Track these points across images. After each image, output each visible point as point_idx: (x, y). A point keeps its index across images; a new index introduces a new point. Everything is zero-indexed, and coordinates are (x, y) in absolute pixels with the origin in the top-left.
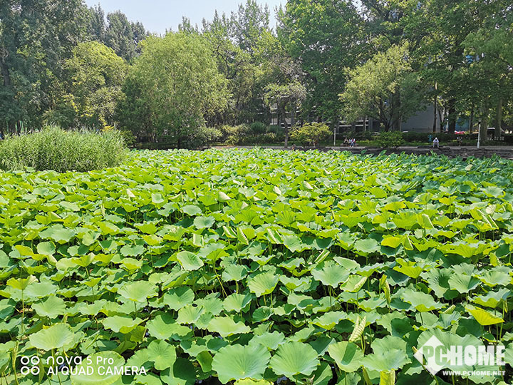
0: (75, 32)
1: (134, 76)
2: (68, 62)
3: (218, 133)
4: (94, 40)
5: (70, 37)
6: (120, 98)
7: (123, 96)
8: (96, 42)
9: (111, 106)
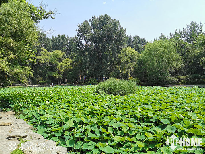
0: (122, 45)
1: (141, 58)
2: (119, 55)
3: (176, 79)
4: (128, 46)
5: (120, 47)
6: (135, 67)
7: (137, 66)
8: (128, 47)
9: (132, 69)
